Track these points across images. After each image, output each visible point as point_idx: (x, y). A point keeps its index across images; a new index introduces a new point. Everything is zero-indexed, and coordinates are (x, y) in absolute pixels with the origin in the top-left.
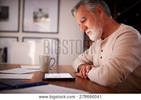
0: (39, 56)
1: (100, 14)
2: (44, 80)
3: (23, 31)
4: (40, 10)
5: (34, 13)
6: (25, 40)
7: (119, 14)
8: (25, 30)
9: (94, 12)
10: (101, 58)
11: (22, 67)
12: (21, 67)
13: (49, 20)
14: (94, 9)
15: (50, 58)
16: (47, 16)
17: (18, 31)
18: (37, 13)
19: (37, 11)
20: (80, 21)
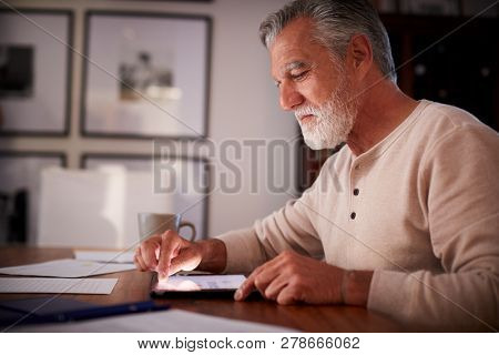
0: (139, 216)
1: (357, 65)
2: (155, 295)
3: (84, 134)
4: (145, 58)
5: (123, 69)
6: (90, 162)
7: (420, 70)
8: (90, 127)
9: (341, 51)
10: (353, 216)
11: (79, 254)
12: (74, 257)
13: (174, 94)
14: (341, 40)
15: (177, 223)
16: (166, 80)
17: (66, 134)
18: (133, 70)
19: (132, 60)
20: (284, 70)
